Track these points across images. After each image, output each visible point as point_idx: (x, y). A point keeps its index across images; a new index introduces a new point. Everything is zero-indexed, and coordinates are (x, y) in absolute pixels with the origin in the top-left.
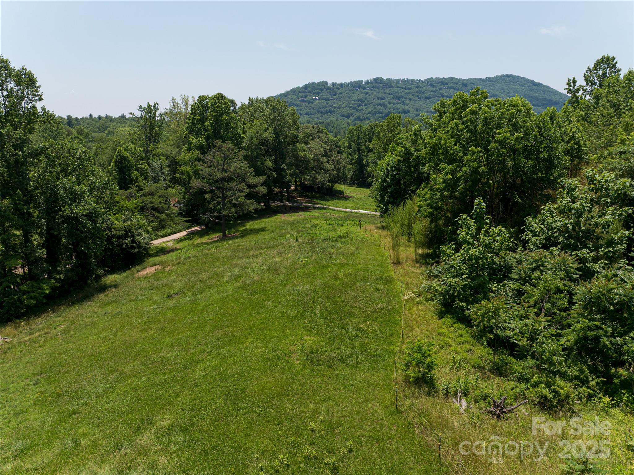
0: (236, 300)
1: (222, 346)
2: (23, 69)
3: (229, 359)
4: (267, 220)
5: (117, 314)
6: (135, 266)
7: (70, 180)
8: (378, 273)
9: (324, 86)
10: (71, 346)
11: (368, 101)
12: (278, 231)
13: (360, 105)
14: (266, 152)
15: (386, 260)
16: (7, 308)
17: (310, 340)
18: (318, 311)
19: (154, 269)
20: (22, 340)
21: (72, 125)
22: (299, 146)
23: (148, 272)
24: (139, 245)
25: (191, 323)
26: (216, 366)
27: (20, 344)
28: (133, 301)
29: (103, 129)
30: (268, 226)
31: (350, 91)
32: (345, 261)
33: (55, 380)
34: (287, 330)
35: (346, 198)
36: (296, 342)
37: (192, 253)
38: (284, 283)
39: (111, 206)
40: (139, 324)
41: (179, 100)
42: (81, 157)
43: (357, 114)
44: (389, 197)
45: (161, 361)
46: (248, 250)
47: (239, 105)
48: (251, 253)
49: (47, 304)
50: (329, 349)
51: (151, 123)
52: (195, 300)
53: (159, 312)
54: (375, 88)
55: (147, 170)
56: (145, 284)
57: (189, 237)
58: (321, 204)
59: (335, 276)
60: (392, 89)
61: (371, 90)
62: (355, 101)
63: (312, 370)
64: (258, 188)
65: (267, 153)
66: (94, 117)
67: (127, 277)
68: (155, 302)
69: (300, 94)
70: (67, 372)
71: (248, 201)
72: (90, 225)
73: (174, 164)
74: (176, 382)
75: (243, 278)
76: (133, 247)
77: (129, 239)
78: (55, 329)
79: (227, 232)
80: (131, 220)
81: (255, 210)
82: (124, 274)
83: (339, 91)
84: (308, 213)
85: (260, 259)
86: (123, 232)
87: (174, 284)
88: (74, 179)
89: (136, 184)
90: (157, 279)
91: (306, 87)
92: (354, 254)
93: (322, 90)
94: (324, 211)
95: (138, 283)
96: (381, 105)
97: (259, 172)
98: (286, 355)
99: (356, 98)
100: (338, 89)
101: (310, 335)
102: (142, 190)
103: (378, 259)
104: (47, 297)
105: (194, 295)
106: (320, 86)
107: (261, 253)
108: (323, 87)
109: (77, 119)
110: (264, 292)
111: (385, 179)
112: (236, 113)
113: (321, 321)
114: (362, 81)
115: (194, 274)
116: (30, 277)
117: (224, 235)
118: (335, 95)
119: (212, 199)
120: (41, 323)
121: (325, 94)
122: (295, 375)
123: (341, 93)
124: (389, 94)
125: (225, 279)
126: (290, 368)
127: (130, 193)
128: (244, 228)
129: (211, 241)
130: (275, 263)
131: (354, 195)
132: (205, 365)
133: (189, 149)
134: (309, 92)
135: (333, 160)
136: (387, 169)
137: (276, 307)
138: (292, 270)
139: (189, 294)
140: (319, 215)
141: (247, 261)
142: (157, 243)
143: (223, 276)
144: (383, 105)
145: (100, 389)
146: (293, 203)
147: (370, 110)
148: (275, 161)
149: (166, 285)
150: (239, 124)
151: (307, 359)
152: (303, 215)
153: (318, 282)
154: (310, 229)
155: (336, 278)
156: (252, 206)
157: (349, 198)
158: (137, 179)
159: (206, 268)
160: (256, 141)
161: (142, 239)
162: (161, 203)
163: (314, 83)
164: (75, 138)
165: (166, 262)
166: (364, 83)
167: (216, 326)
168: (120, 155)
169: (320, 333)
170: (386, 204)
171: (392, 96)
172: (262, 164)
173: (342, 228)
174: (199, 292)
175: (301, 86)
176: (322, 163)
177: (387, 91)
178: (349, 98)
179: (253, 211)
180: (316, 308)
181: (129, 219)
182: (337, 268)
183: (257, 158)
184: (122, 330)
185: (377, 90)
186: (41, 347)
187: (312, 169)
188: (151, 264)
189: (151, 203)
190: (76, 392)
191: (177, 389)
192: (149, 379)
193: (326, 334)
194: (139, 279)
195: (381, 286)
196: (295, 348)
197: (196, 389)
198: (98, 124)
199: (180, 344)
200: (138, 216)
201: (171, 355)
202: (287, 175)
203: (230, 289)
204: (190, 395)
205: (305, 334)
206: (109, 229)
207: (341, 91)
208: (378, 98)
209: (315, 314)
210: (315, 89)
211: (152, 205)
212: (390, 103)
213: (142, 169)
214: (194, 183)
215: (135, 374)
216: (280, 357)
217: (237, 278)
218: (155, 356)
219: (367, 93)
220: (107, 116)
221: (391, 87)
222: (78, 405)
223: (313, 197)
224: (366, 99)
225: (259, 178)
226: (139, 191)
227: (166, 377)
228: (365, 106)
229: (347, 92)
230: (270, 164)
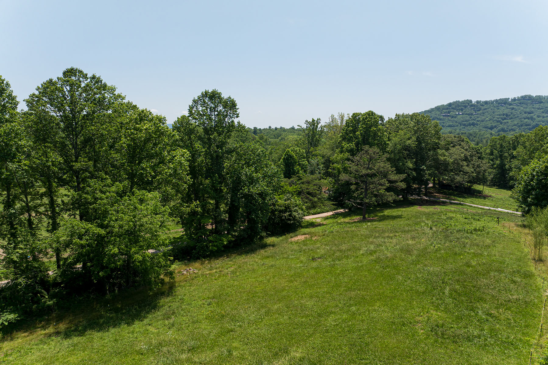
0: (369, 270)
1: (353, 305)
2: (229, 98)
3: (358, 316)
4: (404, 209)
5: (272, 266)
6: (290, 233)
7: (250, 169)
8: (515, 266)
9: (469, 104)
10: (236, 283)
11: (514, 115)
12: (413, 219)
13: (506, 119)
14: (407, 155)
15: (526, 255)
16: (198, 250)
17: (436, 315)
18: (447, 291)
19: (304, 237)
20: (205, 273)
21: (256, 133)
22: (439, 151)
23: (299, 239)
24: (294, 218)
25: (329, 282)
26: (346, 319)
27: (203, 275)
28: (285, 258)
29: (278, 136)
30: (405, 214)
31: (495, 107)
32: (479, 252)
33: (221, 305)
34: (415, 303)
35: (485, 197)
36: (422, 314)
37: (335, 228)
38: (415, 263)
39: (277, 189)
40: (287, 275)
41: (336, 116)
42: (259, 154)
43: (501, 126)
44: (532, 199)
45: (301, 306)
46: (384, 232)
47: (386, 119)
48: (387, 234)
49: (223, 251)
50: (455, 326)
51: (313, 132)
52: (334, 265)
53: (304, 270)
54: (523, 103)
55: (306, 165)
56: (296, 247)
57: (334, 217)
58: (458, 200)
59: (467, 263)
60: (542, 104)
61: (518, 106)
62: (499, 115)
63: (436, 341)
64: (397, 184)
65: (409, 157)
66: (272, 128)
67: (282, 240)
68: (302, 262)
69: (444, 110)
70: (231, 301)
71: (388, 194)
72: (260, 201)
73: (328, 162)
74: (310, 325)
75: (377, 254)
76: (290, 220)
77: (287, 214)
78: (227, 269)
79: (366, 216)
80: (291, 200)
81: (394, 201)
82: (281, 238)
83: (483, 108)
84: (444, 207)
85: (394, 241)
86: (283, 208)
87: (318, 251)
88: (253, 169)
89: (297, 175)
90: (305, 245)
91: (450, 105)
92: (489, 247)
93: (465, 107)
94: (461, 206)
95: (290, 245)
96: (528, 118)
97: (399, 171)
98: (411, 323)
99: (501, 113)
100: (483, 106)
101: (436, 311)
102: (301, 179)
103: (516, 253)
104: (225, 246)
105: (333, 261)
106: (464, 103)
107: (395, 236)
108: (467, 104)
109: (260, 129)
110: (396, 267)
111: (529, 182)
112: (383, 125)
113: (448, 300)
114: (509, 99)
115: (335, 245)
116: (216, 232)
117: (364, 218)
118: (479, 111)
119: (357, 189)
120: (218, 264)
121: (468, 110)
122: (418, 342)
123: (485, 109)
124: (538, 109)
125: (361, 252)
126: (413, 335)
127: (292, 181)
128: (382, 214)
129: (353, 221)
130: (408, 245)
131: (493, 195)
132: (337, 317)
133: (341, 152)
134: (453, 108)
135: (473, 164)
136: (532, 174)
137: (406, 281)
138: (424, 253)
139: (330, 260)
140: (456, 209)
141: (383, 240)
142: (308, 218)
143: (360, 250)
144: (532, 118)
145: (252, 317)
146: (429, 197)
147: (516, 123)
148: (416, 163)
149: (311, 250)
150: (385, 133)
151: (432, 331)
152: (438, 208)
153: (449, 267)
154: (445, 220)
155: (468, 265)
156: (391, 197)
157: (488, 197)
158: (298, 171)
159: (346, 242)
160: (399, 147)
161: (297, 214)
162: (314, 190)
163: (459, 101)
164: (257, 142)
165: (313, 233)
166: (510, 100)
167: (349, 288)
168: (287, 154)
169: (447, 310)
170: (529, 205)
171: (542, 110)
172: (404, 164)
173: (478, 222)
174: (338, 259)
175: (445, 104)
176: (462, 166)
177: (537, 106)
178: (493, 113)
179: (392, 201)
180: (445, 288)
181: (289, 199)
182: (470, 256)
183: (398, 160)
184: (274, 278)
185: (525, 106)
186: (216, 280)
187: (452, 170)
188: (302, 233)
189: (307, 189)
190: (235, 316)
191: (311, 331)
192: (290, 318)
193: (454, 313)
194: (291, 243)
195: (518, 279)
196: (420, 318)
197: (327, 334)
198: (274, 133)
199: (318, 297)
200: (296, 198)
201: (310, 304)
202: (426, 174)
203: (365, 261)
204: (321, 338)
205: (431, 309)
206: (274, 205)
207: (485, 107)
208: (525, 113)
209: (444, 293)
210: (459, 106)
211: (307, 191)
212: (538, 117)
213: (303, 165)
214: (343, 176)
215: (280, 312)
216: (405, 324)
217: (372, 253)
218: (296, 302)
219: (513, 109)
220: (281, 128)
221: (541, 102)
222: (235, 325)
223: (451, 194)
224: (512, 113)
225: (399, 175)
226: (299, 180)
227: (303, 320)
228: (510, 119)
229: (492, 108)
230: (411, 165)
